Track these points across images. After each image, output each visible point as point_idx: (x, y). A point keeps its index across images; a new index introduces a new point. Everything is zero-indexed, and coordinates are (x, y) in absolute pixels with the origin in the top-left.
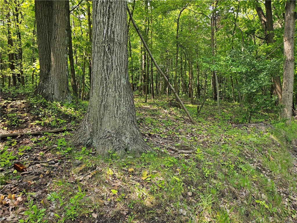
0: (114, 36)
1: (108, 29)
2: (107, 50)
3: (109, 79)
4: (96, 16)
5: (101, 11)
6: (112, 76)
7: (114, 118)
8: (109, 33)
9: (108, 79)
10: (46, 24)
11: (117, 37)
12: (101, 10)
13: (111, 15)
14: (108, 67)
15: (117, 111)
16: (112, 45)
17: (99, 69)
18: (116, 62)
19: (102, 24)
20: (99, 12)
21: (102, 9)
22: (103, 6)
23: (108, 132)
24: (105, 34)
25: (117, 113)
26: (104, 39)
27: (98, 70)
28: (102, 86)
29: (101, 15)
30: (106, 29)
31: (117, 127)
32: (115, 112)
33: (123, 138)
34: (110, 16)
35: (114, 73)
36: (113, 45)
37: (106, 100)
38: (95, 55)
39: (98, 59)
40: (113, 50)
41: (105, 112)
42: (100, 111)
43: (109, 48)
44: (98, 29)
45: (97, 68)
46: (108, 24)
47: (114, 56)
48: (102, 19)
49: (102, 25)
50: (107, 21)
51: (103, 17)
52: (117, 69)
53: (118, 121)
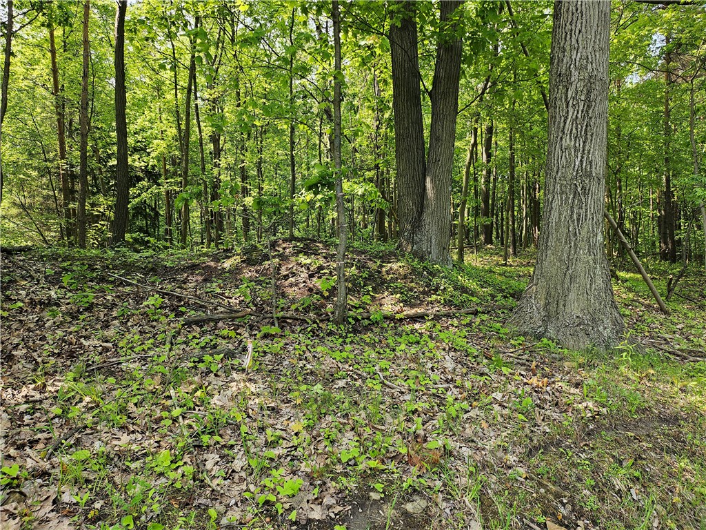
0: (591, 168)
1: (582, 157)
2: (579, 189)
3: (580, 234)
4: (561, 138)
5: (571, 132)
6: (585, 229)
7: (585, 295)
8: (584, 164)
9: (578, 235)
10: (414, 137)
11: (596, 168)
12: (572, 130)
13: (588, 136)
14: (579, 216)
15: (591, 285)
16: (587, 181)
17: (563, 219)
18: (592, 208)
19: (572, 150)
20: (569, 132)
21: (574, 129)
22: (576, 123)
23: (577, 317)
24: (577, 166)
25: (591, 288)
26: (575, 174)
27: (560, 221)
28: (569, 246)
29: (572, 137)
30: (579, 159)
31: (591, 310)
32: (588, 286)
33: (601, 328)
34: (587, 139)
35: (587, 226)
36: (590, 181)
37: (573, 267)
38: (556, 197)
39: (562, 204)
40: (589, 189)
41: (572, 285)
42: (563, 283)
43: (583, 187)
44: (563, 157)
45: (559, 217)
46: (583, 151)
47: (590, 198)
48: (573, 143)
49: (573, 152)
50: (581, 146)
51: (575, 140)
52: (593, 218)
53: (592, 301)
